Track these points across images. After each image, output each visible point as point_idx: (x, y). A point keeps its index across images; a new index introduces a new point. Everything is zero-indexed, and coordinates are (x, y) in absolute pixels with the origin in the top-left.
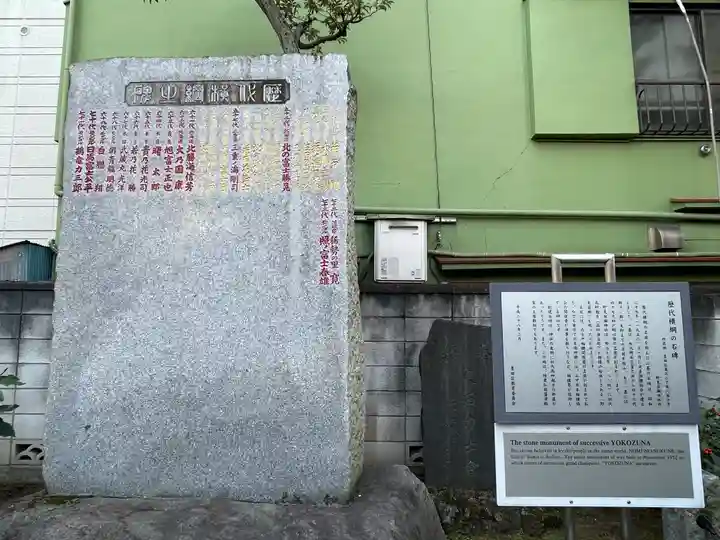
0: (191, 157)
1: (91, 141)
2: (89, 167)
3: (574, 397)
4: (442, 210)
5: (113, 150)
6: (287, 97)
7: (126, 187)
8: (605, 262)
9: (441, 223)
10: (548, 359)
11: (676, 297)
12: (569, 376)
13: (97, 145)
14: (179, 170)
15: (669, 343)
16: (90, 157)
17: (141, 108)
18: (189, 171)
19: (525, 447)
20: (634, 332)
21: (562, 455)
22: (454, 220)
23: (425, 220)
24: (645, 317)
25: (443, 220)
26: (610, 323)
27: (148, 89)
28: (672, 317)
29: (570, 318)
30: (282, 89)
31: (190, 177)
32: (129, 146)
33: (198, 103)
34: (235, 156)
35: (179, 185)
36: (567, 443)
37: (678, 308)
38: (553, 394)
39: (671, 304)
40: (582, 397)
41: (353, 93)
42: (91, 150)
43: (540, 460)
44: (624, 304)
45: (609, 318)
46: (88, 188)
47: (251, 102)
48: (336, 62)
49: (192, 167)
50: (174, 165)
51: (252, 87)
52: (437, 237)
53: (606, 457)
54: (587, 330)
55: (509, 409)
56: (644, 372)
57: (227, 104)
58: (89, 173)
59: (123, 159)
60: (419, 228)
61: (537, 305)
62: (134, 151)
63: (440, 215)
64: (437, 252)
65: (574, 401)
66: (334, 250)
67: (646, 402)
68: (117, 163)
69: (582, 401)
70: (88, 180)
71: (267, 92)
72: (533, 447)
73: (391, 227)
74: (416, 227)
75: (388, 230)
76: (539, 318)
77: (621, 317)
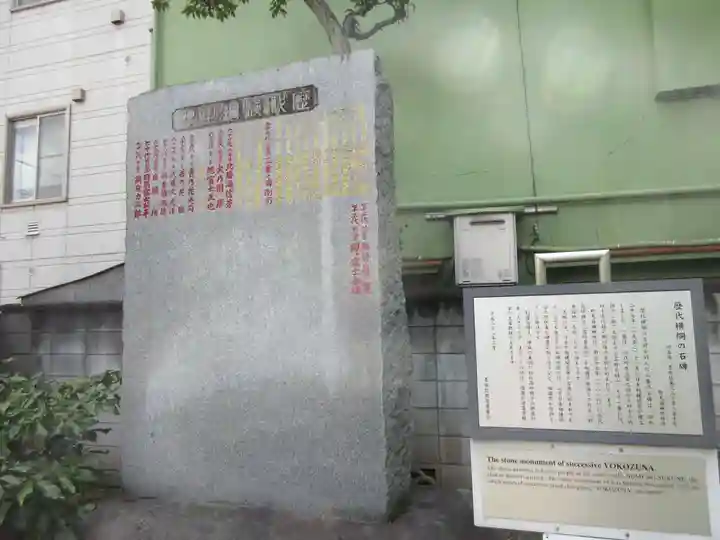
0: (230, 175)
1: (147, 169)
2: (146, 193)
3: (557, 411)
4: (540, 198)
5: (164, 176)
6: (315, 103)
7: (177, 209)
8: (598, 259)
9: (537, 214)
10: (527, 370)
11: (685, 297)
12: (550, 388)
13: (152, 172)
14: (220, 188)
15: (676, 352)
16: (147, 183)
17: (186, 132)
18: (228, 189)
19: (504, 465)
20: (630, 340)
21: (546, 476)
22: (554, 209)
23: (513, 212)
24: (644, 322)
25: (540, 210)
26: (599, 330)
27: (191, 113)
28: (679, 321)
29: (551, 324)
30: (312, 93)
31: (229, 194)
32: (178, 168)
33: (234, 120)
34: (268, 169)
35: (220, 203)
36: (551, 463)
37: (687, 311)
38: (533, 408)
39: (678, 306)
40: (566, 412)
41: (383, 88)
42: (147, 177)
43: (519, 480)
44: (618, 308)
45: (599, 323)
46: (146, 213)
47: (281, 113)
48: (363, 57)
49: (230, 185)
50: (215, 185)
51: (282, 97)
52: (534, 230)
53: (598, 482)
54: (572, 337)
55: (484, 422)
56: (643, 385)
57: (261, 117)
58: (146, 200)
59: (173, 183)
60: (506, 223)
61: (514, 310)
62: (182, 174)
63: (535, 204)
64: (532, 248)
65: (556, 417)
66: (367, 257)
67: (646, 420)
68: (169, 188)
69: (567, 417)
70: (145, 206)
71: (297, 99)
72: (512, 466)
73: (473, 223)
74: (502, 222)
75: (469, 227)
76: (515, 325)
77: (613, 322)
